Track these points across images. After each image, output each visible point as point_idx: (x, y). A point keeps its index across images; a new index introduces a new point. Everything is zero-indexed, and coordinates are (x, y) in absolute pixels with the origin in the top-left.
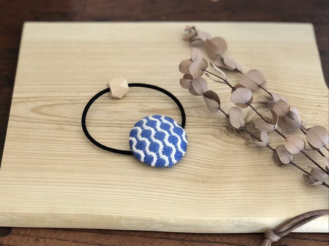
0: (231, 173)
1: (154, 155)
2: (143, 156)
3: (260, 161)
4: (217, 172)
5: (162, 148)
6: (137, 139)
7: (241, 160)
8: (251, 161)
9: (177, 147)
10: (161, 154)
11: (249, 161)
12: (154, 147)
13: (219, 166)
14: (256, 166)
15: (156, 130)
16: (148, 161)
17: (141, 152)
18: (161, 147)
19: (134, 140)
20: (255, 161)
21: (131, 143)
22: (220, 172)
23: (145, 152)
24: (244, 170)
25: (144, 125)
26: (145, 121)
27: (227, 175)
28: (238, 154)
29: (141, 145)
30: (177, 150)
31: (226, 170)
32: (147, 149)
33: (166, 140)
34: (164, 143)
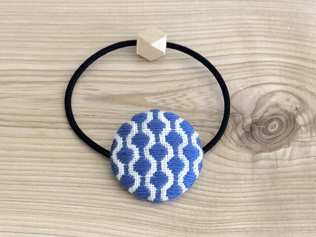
0: (227, 214)
1: (137, 178)
2: (122, 172)
3: (274, 192)
4: (207, 211)
5: (154, 172)
6: (125, 143)
7: (244, 190)
8: (261, 193)
9: (176, 178)
10: (148, 180)
11: (258, 193)
12: (142, 167)
13: (210, 202)
14: (269, 201)
15: (157, 140)
16: (126, 182)
17: (121, 166)
18: (153, 170)
19: (120, 141)
20: (266, 192)
21: (115, 143)
22: (211, 212)
23: (126, 169)
24: (249, 208)
25: (144, 125)
26: (150, 117)
27: (222, 218)
28: (240, 180)
29: (125, 155)
30: (175, 183)
31: (220, 209)
32: (131, 165)
33: (164, 162)
34: (159, 166)
